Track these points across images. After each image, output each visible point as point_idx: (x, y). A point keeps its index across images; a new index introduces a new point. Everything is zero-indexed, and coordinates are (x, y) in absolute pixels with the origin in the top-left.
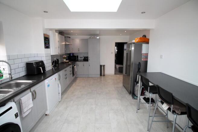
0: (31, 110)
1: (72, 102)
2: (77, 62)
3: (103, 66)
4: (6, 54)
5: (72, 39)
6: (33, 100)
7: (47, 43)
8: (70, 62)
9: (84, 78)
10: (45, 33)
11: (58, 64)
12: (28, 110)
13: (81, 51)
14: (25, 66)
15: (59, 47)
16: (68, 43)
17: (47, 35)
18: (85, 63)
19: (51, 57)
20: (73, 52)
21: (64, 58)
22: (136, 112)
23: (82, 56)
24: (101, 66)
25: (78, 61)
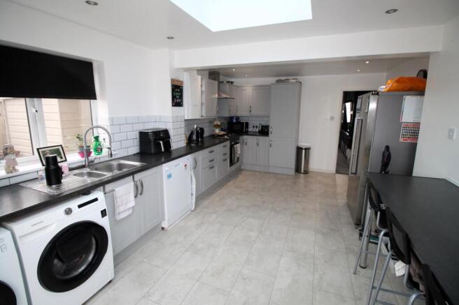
0: (131, 211)
1: (214, 216)
2: (245, 137)
3: (305, 149)
4: (107, 116)
5: (237, 87)
6: (135, 197)
7: (178, 97)
8: (227, 135)
9: (257, 173)
10: (174, 78)
11: (202, 137)
12: (126, 210)
13: (254, 112)
14: (138, 136)
15: (202, 104)
16: (224, 96)
17: (177, 81)
18: (262, 139)
19: (184, 123)
20: (239, 114)
21: (217, 126)
22: (352, 271)
23: (257, 123)
24: (299, 150)
25: (248, 135)
